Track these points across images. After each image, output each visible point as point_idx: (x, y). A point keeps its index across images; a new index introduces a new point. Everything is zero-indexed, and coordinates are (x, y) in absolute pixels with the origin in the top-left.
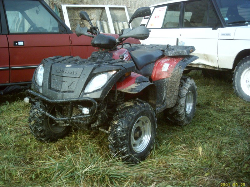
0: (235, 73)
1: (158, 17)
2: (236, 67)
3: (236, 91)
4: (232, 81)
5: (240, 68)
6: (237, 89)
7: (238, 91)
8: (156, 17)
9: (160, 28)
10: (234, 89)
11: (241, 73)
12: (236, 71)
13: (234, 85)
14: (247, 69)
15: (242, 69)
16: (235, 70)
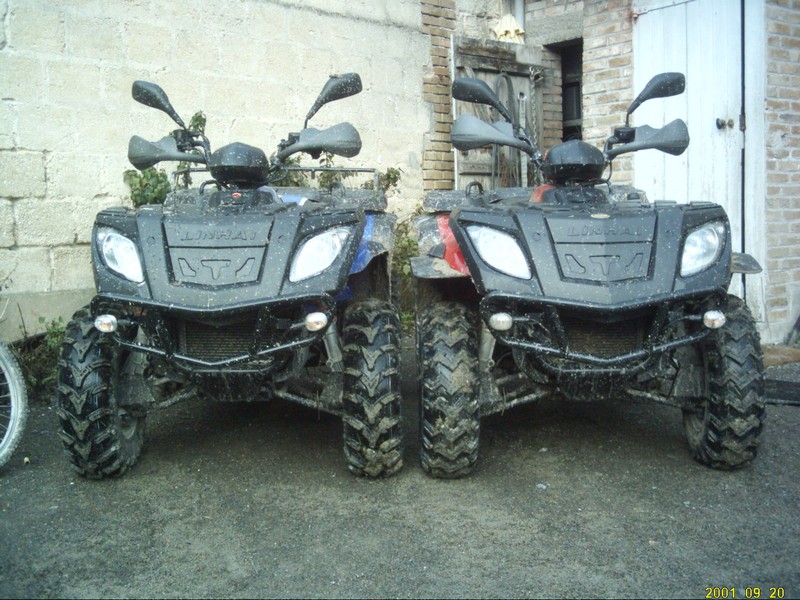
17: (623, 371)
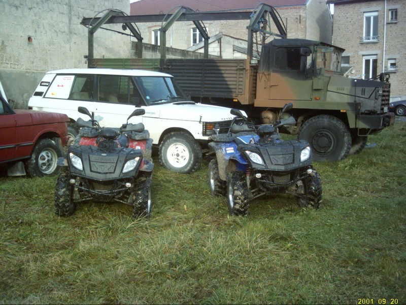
0: (162, 148)
1: (62, 86)
2: (162, 142)
3: (163, 163)
4: (158, 155)
5: (166, 143)
6: (164, 162)
7: (165, 164)
8: (58, 86)
9: (67, 98)
10: (160, 162)
11: (167, 148)
12: (163, 145)
13: (161, 159)
14: (173, 145)
15: (168, 144)
16: (161, 145)
17: (110, 195)
